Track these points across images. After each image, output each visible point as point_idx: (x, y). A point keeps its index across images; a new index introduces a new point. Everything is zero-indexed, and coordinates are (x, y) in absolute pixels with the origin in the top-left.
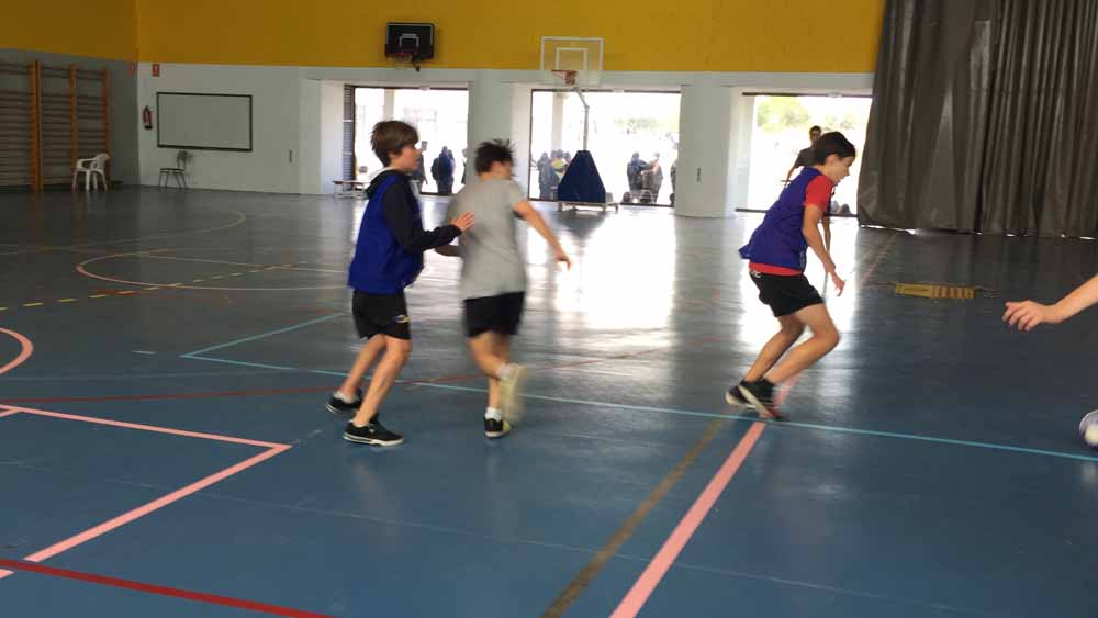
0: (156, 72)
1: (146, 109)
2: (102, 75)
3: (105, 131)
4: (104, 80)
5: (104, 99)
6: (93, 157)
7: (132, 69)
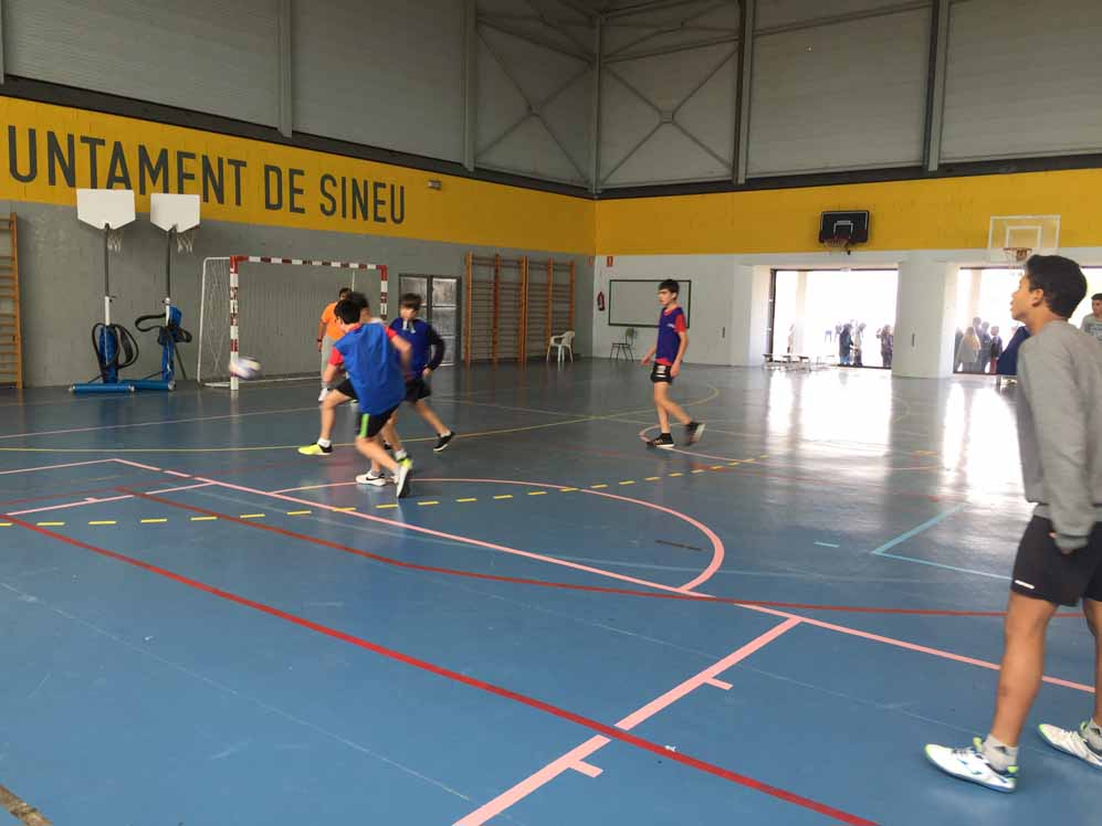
0: (610, 263)
1: (601, 295)
2: (570, 267)
3: (570, 312)
4: (571, 271)
5: (571, 286)
6: (562, 334)
7: (591, 260)
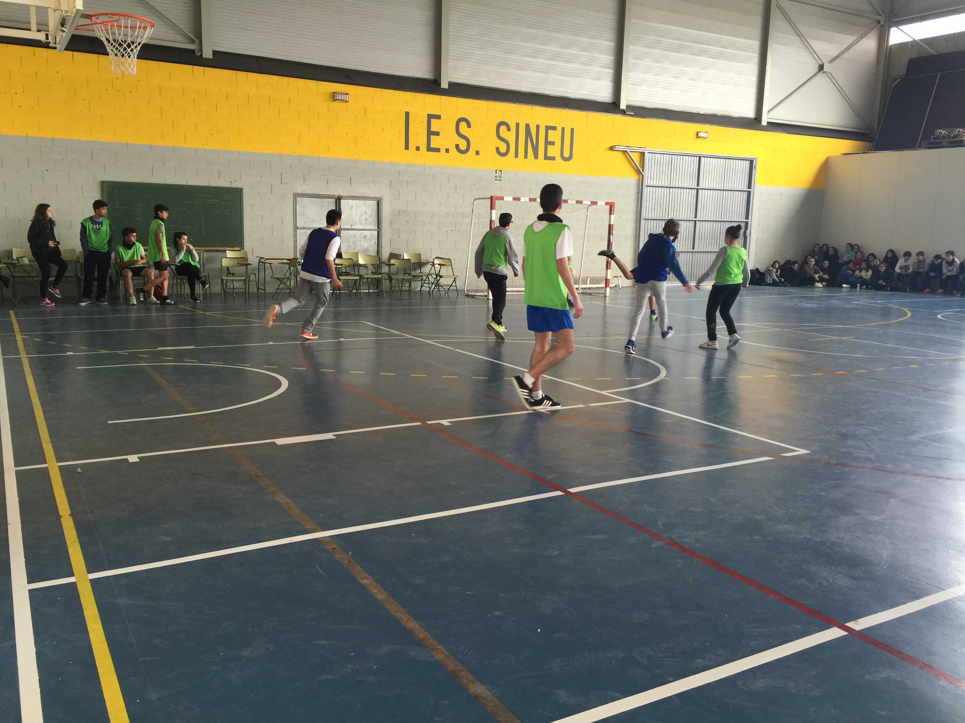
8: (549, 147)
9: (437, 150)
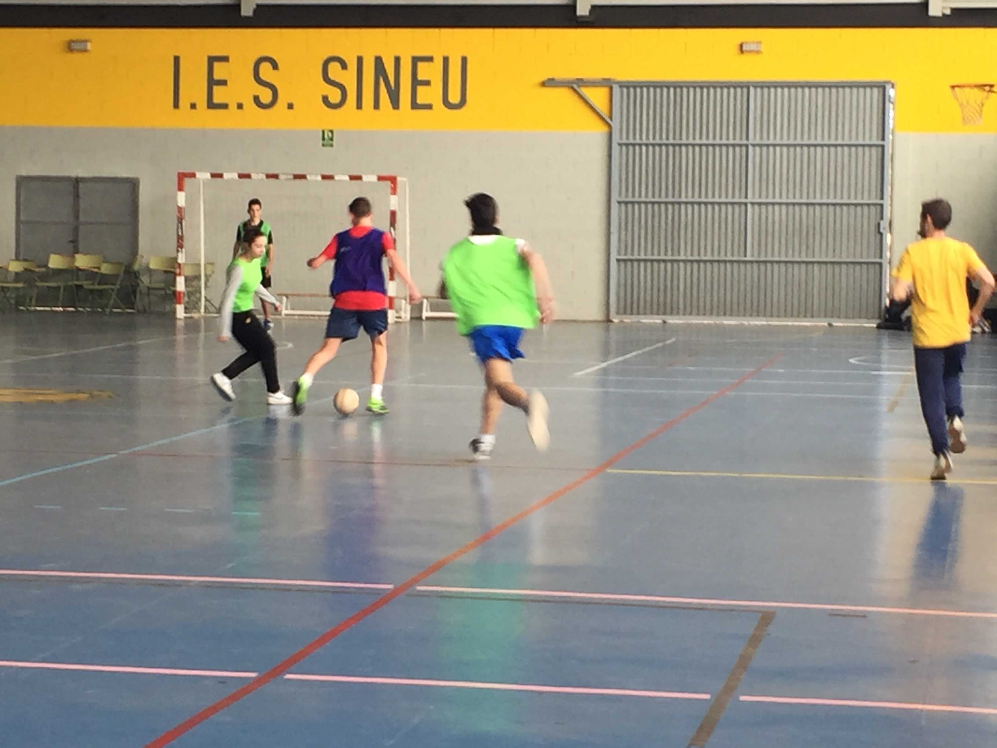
8: (420, 89)
9: (224, 106)
